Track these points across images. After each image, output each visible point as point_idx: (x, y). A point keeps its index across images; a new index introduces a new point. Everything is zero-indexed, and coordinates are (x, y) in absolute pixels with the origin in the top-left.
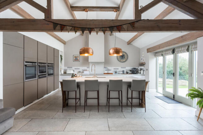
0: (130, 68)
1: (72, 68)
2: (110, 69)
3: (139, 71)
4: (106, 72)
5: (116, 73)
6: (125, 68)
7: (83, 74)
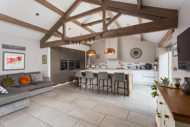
0: (143, 63)
1: (94, 63)
2: (124, 64)
3: (153, 67)
4: (120, 67)
5: (129, 68)
6: (139, 63)
7: (102, 68)
